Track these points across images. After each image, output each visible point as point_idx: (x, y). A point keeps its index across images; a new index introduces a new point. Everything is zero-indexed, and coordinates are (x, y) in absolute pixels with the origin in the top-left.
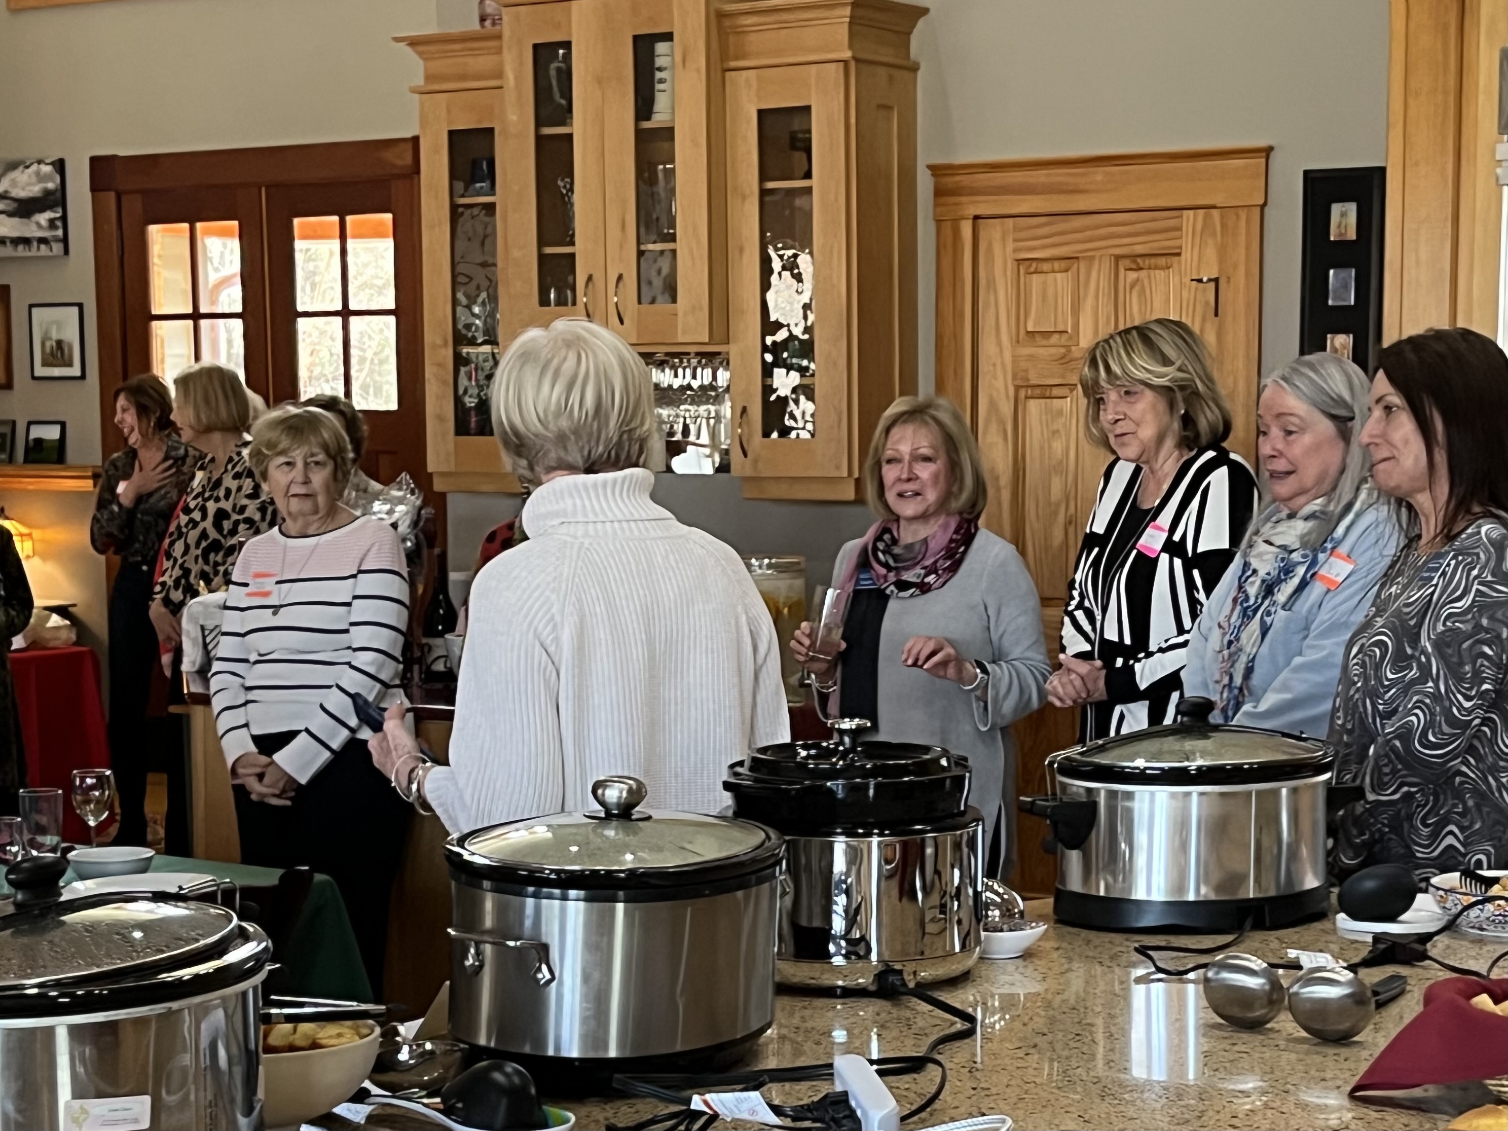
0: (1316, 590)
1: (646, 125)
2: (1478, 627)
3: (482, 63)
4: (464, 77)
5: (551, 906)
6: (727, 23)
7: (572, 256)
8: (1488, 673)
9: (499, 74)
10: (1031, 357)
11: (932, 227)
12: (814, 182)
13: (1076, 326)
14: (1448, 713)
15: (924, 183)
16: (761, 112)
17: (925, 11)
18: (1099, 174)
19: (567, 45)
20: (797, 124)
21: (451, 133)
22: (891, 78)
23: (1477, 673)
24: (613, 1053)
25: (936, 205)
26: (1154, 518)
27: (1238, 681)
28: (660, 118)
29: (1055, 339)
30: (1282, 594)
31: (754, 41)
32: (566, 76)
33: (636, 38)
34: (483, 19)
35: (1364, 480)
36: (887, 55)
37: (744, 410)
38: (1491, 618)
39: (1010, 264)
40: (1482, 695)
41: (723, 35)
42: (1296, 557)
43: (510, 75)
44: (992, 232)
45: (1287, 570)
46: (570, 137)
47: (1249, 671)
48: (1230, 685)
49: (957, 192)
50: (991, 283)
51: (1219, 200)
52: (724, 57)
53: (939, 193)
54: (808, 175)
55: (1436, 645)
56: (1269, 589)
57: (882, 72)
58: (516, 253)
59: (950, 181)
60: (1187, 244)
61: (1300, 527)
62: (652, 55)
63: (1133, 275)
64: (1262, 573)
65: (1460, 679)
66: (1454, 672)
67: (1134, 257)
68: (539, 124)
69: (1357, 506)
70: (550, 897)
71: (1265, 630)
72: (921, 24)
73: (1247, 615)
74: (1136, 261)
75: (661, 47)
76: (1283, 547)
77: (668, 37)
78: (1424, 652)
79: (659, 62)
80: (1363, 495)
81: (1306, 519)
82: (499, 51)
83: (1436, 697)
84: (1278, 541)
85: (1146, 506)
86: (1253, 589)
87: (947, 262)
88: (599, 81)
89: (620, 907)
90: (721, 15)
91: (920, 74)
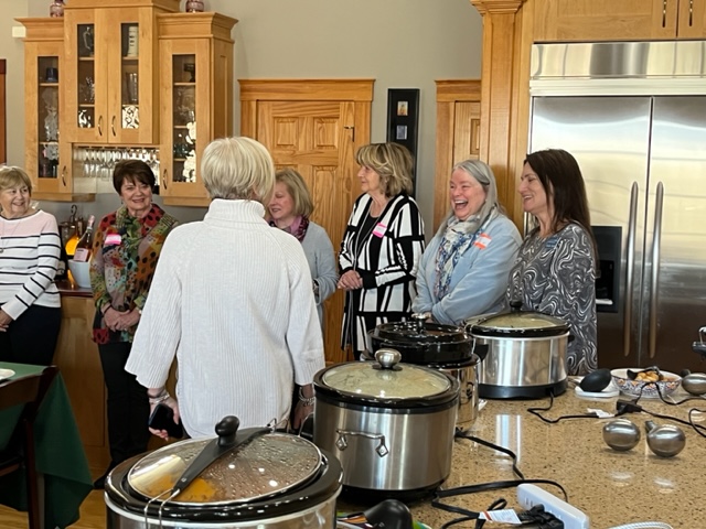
0: (475, 249)
1: (126, 58)
2: (575, 268)
3: (54, 30)
4: (44, 36)
5: (374, 417)
6: (160, 20)
7: (93, 108)
8: (579, 286)
9: (63, 36)
10: (280, 154)
11: (239, 105)
12: (196, 84)
13: (297, 143)
14: (565, 302)
15: (236, 87)
16: (174, 56)
17: (236, 21)
18: (307, 87)
19: (92, 26)
20: (190, 61)
21: (39, 58)
22: (225, 46)
23: (575, 286)
24: (400, 488)
25: (241, 95)
26: (380, 221)
27: (443, 284)
28: (132, 55)
29: (289, 147)
30: (462, 250)
31: (169, 28)
32: (91, 38)
33: (122, 24)
34: (52, 14)
35: (493, 208)
36: (223, 37)
37: (165, 171)
38: (580, 264)
39: (271, 119)
40: (577, 294)
41: (158, 25)
42: (466, 236)
43: (67, 36)
44: (263, 106)
45: (463, 241)
46: (93, 62)
47: (449, 280)
48: (440, 286)
49: (249, 90)
50: (263, 125)
51: (355, 98)
52: (159, 34)
53: (242, 90)
54: (193, 80)
55: (559, 275)
56: (455, 248)
57: (221, 42)
58: (68, 106)
59: (247, 86)
60: (341, 114)
61: (466, 224)
62: (128, 31)
63: (320, 125)
64: (452, 241)
65: (569, 289)
66: (566, 285)
67: (320, 118)
68: (79, 56)
69: (491, 217)
70: (374, 412)
71: (455, 264)
72: (235, 26)
73: (446, 259)
74: (321, 119)
75: (132, 29)
76: (460, 233)
77: (136, 25)
78: (554, 278)
79: (131, 34)
80: (493, 213)
81: (470, 221)
82: (63, 26)
83: (561, 296)
84: (457, 230)
85: (374, 216)
86: (448, 249)
87: (245, 117)
88: (106, 40)
89: (406, 416)
90: (158, 18)
91: (235, 45)
